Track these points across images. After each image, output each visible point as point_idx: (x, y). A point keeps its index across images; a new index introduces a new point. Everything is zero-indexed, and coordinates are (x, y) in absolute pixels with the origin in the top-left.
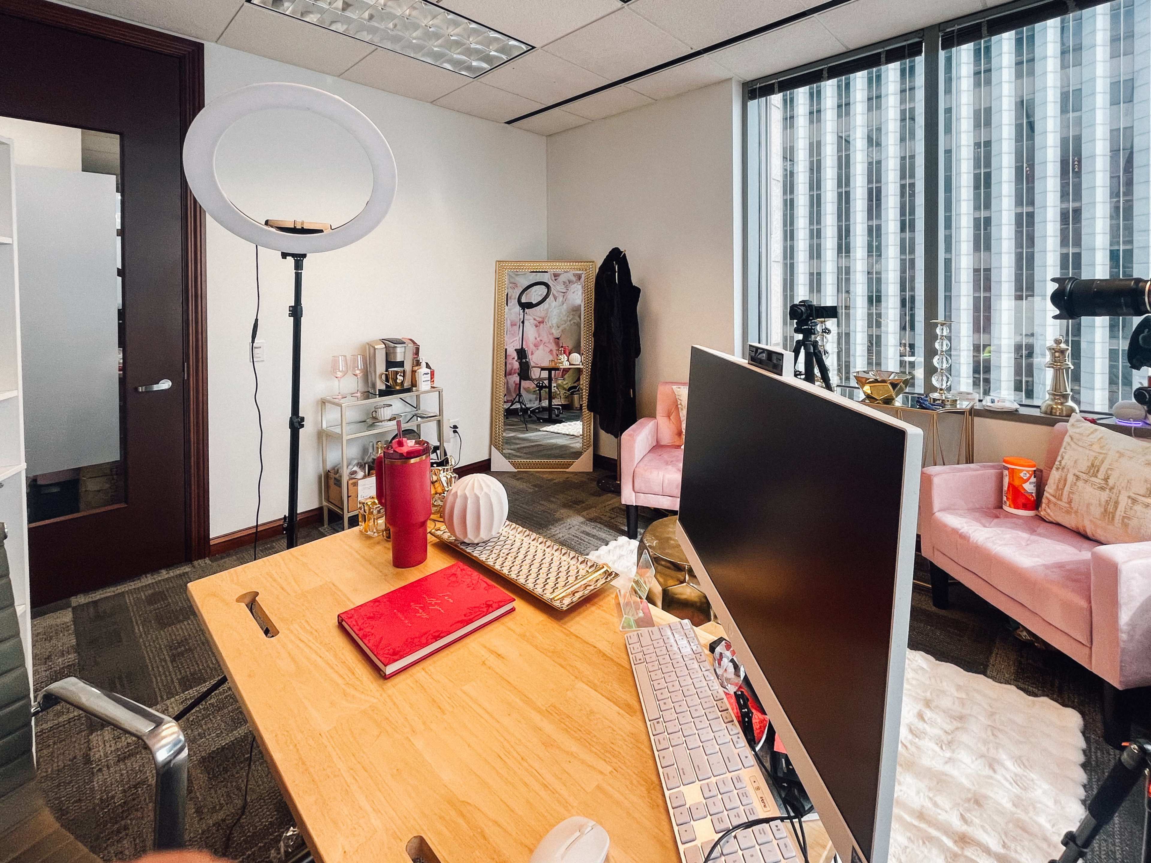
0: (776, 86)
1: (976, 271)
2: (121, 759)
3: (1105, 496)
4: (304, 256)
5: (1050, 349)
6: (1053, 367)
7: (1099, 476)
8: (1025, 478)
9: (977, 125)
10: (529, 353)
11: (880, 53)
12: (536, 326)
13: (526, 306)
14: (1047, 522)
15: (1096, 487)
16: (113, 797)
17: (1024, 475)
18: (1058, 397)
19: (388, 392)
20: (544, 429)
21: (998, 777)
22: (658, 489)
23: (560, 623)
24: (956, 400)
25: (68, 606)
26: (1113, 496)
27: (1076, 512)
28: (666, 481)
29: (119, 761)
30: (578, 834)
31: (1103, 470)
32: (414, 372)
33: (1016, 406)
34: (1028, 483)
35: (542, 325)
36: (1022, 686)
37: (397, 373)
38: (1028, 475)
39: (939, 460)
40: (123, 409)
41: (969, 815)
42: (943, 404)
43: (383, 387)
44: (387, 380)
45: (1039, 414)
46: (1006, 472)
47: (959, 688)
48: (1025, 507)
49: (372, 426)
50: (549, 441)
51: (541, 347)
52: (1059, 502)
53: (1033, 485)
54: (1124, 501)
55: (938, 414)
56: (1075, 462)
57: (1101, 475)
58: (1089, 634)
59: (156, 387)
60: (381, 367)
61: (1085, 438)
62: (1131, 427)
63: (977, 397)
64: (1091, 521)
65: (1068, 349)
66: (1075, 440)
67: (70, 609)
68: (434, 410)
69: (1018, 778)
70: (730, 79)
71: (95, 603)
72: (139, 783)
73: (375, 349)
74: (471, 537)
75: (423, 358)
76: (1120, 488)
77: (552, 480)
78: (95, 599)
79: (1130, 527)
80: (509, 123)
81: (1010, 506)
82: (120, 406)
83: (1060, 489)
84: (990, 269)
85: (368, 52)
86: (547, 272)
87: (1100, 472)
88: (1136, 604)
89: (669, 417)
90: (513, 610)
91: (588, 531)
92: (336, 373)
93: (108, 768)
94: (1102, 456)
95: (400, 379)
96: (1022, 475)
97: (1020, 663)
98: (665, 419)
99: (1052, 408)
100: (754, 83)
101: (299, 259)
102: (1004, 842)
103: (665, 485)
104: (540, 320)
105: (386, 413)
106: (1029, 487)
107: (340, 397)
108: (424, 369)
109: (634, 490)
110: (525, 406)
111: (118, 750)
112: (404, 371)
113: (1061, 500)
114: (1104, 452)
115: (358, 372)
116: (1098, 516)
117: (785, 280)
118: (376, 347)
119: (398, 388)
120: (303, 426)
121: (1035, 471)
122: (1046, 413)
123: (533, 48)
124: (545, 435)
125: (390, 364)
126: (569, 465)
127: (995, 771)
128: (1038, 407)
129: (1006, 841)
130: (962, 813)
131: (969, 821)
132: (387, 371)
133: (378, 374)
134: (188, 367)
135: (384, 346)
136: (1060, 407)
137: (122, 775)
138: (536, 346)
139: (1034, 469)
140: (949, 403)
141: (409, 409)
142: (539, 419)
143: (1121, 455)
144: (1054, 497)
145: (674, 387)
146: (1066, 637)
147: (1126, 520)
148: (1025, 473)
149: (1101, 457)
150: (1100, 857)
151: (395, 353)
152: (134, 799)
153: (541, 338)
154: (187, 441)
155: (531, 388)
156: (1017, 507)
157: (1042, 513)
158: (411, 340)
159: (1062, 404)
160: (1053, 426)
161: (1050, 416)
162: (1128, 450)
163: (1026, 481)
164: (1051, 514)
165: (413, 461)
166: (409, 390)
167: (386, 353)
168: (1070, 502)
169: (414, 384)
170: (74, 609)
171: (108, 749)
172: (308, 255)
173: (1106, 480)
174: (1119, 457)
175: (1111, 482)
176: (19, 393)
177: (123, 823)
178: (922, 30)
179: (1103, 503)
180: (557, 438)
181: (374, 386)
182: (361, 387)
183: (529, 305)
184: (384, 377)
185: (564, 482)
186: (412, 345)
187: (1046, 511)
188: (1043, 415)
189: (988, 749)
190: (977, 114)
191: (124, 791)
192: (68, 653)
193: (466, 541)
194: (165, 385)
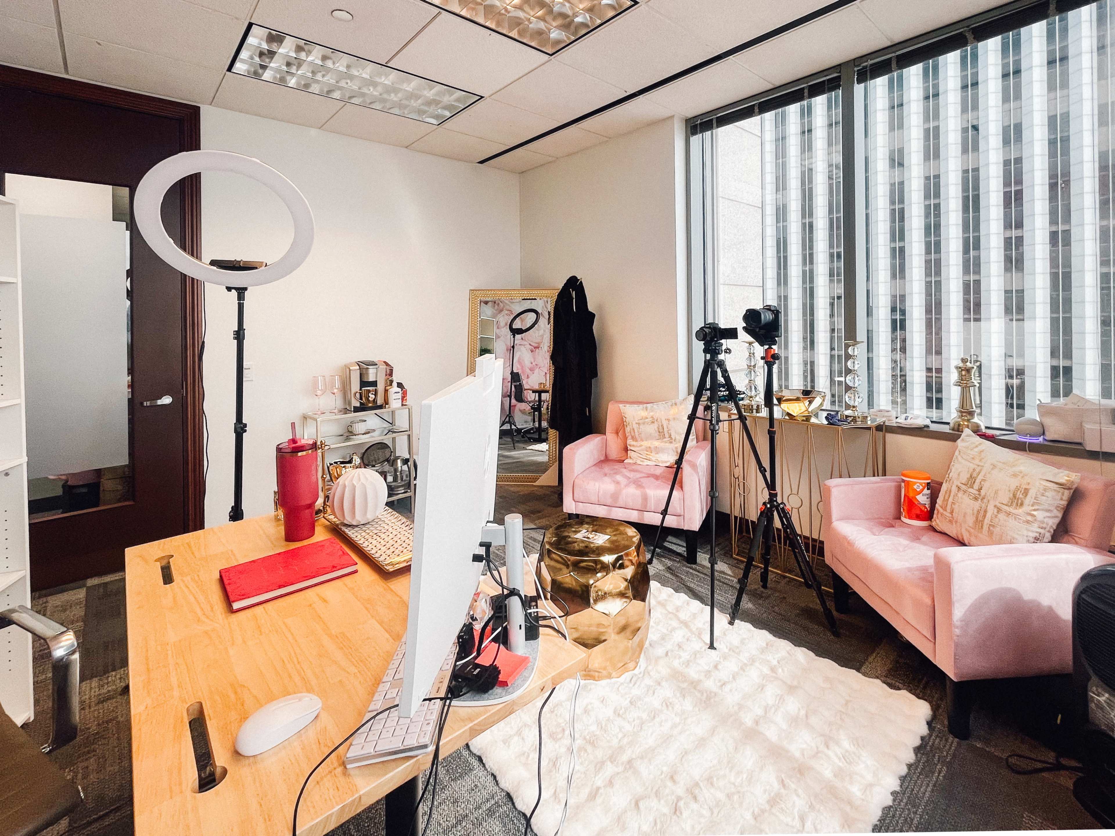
0: (714, 122)
1: (1008, 292)
2: (100, 702)
3: (977, 505)
4: (246, 289)
5: (957, 368)
6: (959, 386)
7: (974, 488)
8: (918, 490)
9: (1006, 142)
10: (523, 377)
11: (803, 89)
12: (532, 351)
13: (515, 332)
14: (937, 532)
15: (971, 498)
16: (89, 729)
17: (918, 487)
18: (964, 414)
19: (362, 408)
20: (530, 447)
21: (830, 753)
22: (594, 499)
23: (386, 582)
24: (867, 417)
25: (84, 585)
26: (983, 505)
27: (956, 522)
28: (601, 492)
29: (98, 703)
30: (297, 700)
31: (978, 481)
32: (386, 391)
33: (928, 422)
34: (921, 494)
35: (537, 350)
36: (889, 681)
37: (369, 391)
38: (921, 487)
39: (845, 472)
40: (131, 421)
41: (788, 781)
42: (854, 419)
43: (358, 405)
44: (361, 399)
45: (948, 431)
46: (903, 484)
47: (827, 679)
48: (918, 518)
49: (348, 439)
50: (532, 458)
51: (537, 371)
52: (945, 513)
53: (926, 497)
54: (991, 511)
55: (843, 429)
56: (959, 475)
57: (976, 486)
58: (932, 629)
59: (159, 402)
60: (355, 386)
61: (969, 452)
62: (1026, 442)
63: (894, 414)
64: (966, 530)
65: (973, 368)
66: (961, 454)
67: (85, 589)
68: (405, 426)
69: (847, 754)
70: (673, 117)
71: (106, 584)
72: (111, 720)
73: (350, 370)
74: (348, 520)
75: (396, 378)
76: (989, 498)
77: (518, 492)
78: (105, 581)
79: (995, 533)
80: (481, 162)
81: (905, 517)
82: (129, 420)
83: (945, 500)
84: (1023, 290)
85: (339, 108)
86: (535, 299)
87: (976, 484)
88: (969, 602)
89: (617, 433)
90: (356, 572)
91: (535, 537)
92: (316, 392)
93: (90, 707)
94: (980, 468)
95: (372, 397)
96: (915, 487)
97: (897, 662)
98: (614, 436)
99: (959, 425)
100: (695, 119)
101: (241, 292)
102: (811, 803)
103: (600, 495)
104: (536, 345)
105: (360, 428)
106: (923, 499)
107: (319, 413)
108: (395, 388)
109: (574, 500)
110: (515, 426)
111: (100, 695)
112: (376, 390)
113: (946, 510)
114: (982, 464)
115: (335, 391)
116: (971, 525)
117: (804, 305)
118: (351, 368)
119: (370, 405)
120: (245, 431)
121: (928, 483)
122: (953, 429)
123: (482, 97)
124: (529, 453)
125: (364, 383)
126: (536, 479)
127: (828, 747)
128: (948, 423)
129: (813, 802)
130: (784, 779)
131: (787, 785)
132: (361, 390)
133: (353, 392)
134: (186, 385)
135: (358, 367)
136: (966, 423)
137: (99, 713)
138: (532, 370)
139: (928, 481)
140: (860, 420)
141: (386, 425)
142: (530, 439)
143: (994, 466)
144: (942, 507)
145: (621, 405)
146: (918, 633)
147: (991, 528)
148: (918, 485)
149: (977, 470)
150: (898, 822)
151: (367, 374)
152: (104, 731)
153: (536, 363)
154: (185, 450)
155: (527, 409)
156: (910, 518)
157: (934, 524)
158: (385, 362)
159: (968, 420)
160: (955, 441)
161: (957, 433)
162: (1000, 462)
163: (919, 493)
164: (940, 524)
165: (300, 454)
166: (381, 407)
167: (361, 374)
168: (952, 512)
169: (386, 402)
170: (88, 589)
171: (92, 693)
172: (249, 289)
173: (980, 490)
174: (992, 469)
175: (983, 492)
176: (22, 401)
177: (93, 747)
178: (840, 65)
179: (975, 512)
180: (538, 456)
181: (350, 404)
182: (340, 404)
183: (520, 331)
184: (358, 395)
185: (529, 494)
186: (385, 367)
187: (937, 522)
188: (951, 432)
189: (831, 730)
190: (1006, 130)
191: (99, 725)
192: (77, 621)
193: (346, 522)
194: (167, 400)
